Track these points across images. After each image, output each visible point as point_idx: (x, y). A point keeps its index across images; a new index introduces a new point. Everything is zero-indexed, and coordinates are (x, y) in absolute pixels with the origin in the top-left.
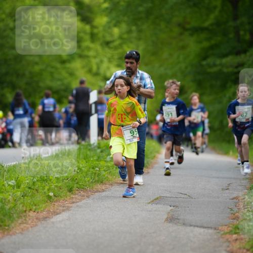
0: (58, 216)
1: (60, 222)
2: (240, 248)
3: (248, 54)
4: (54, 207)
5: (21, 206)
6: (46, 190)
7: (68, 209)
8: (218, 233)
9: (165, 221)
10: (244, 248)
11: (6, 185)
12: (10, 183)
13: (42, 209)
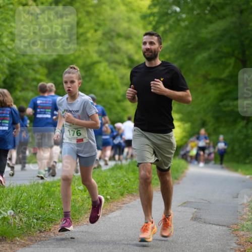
0: (113, 213)
1: (115, 217)
2: (246, 242)
4: (110, 206)
5: (87, 204)
8: (230, 229)
9: (191, 219)
10: (249, 242)
11: (77, 190)
12: (79, 188)
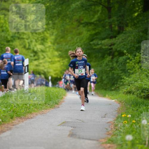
0: (4, 133)
1: (5, 137)
7: (10, 129)
9: (68, 136)
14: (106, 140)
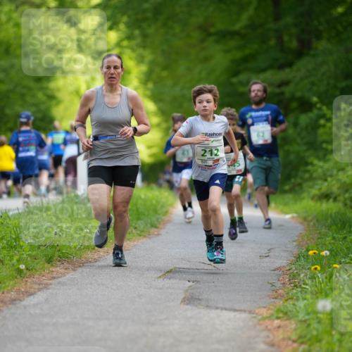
0: (32, 297)
1: (35, 306)
2: (284, 339)
3: (295, 68)
4: (26, 284)
6: (14, 261)
7: (46, 287)
8: (254, 317)
9: (182, 302)
10: (290, 339)
13: (9, 288)
14: (270, 311)
